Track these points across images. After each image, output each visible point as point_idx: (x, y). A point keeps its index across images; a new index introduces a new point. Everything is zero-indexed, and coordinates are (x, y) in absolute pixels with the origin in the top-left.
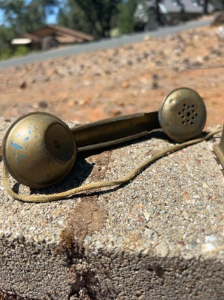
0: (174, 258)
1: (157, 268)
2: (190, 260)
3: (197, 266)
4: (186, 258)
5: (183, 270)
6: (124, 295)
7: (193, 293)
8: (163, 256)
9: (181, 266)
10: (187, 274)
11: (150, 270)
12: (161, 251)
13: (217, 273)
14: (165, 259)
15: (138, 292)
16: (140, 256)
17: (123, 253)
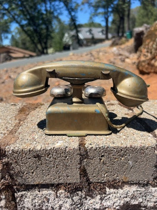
0: (43, 150)
1: (38, 156)
2: (50, 150)
3: (53, 152)
4: (48, 149)
5: (48, 155)
6: (27, 174)
7: (55, 167)
8: (39, 149)
9: (48, 153)
10: (50, 157)
11: (35, 157)
12: (38, 148)
13: (62, 155)
14: (40, 151)
15: (33, 171)
16: (30, 151)
17: (22, 150)
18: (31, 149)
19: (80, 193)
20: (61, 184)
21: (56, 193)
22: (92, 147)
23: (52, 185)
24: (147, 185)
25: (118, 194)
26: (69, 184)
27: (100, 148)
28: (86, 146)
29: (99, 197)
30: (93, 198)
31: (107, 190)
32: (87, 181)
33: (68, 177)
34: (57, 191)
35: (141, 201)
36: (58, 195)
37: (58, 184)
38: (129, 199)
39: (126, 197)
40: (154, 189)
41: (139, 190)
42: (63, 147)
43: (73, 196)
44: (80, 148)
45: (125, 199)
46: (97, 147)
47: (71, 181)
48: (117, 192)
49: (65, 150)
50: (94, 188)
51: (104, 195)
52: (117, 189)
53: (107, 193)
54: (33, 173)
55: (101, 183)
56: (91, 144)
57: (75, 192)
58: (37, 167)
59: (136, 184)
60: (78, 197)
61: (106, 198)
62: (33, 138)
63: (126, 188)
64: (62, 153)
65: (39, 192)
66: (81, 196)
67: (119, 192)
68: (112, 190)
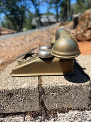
0: (14, 90)
1: (10, 94)
2: (18, 90)
3: (21, 91)
4: (17, 89)
5: (17, 93)
6: (3, 106)
7: (23, 101)
9: (17, 92)
10: (19, 95)
11: (9, 95)
12: (10, 88)
13: (27, 92)
14: (11, 90)
15: (7, 104)
18: (5, 90)
19: (40, 117)
20: (27, 112)
21: (24, 118)
22: (47, 87)
23: (21, 113)
24: (84, 110)
25: (66, 117)
26: (33, 112)
27: (52, 87)
28: (43, 86)
29: (53, 119)
30: (49, 120)
31: (58, 114)
32: (45, 109)
33: (32, 107)
34: (25, 117)
35: (80, 120)
36: (26, 119)
37: (26, 112)
38: (73, 120)
39: (71, 118)
40: (88, 112)
41: (79, 113)
42: (27, 88)
43: (36, 120)
44: (39, 87)
45: (70, 120)
46: (50, 86)
47: (34, 110)
48: (65, 115)
49: (29, 90)
50: (49, 113)
51: (56, 118)
52: (65, 113)
53: (58, 116)
54: (7, 105)
55: (54, 110)
56: (46, 85)
57: (37, 117)
58: (10, 102)
59: (77, 109)
60: (39, 120)
61: (57, 120)
62: (8, 82)
63: (71, 112)
64: (27, 91)
65: (13, 118)
66: (41, 119)
67: (66, 115)
68: (61, 114)
